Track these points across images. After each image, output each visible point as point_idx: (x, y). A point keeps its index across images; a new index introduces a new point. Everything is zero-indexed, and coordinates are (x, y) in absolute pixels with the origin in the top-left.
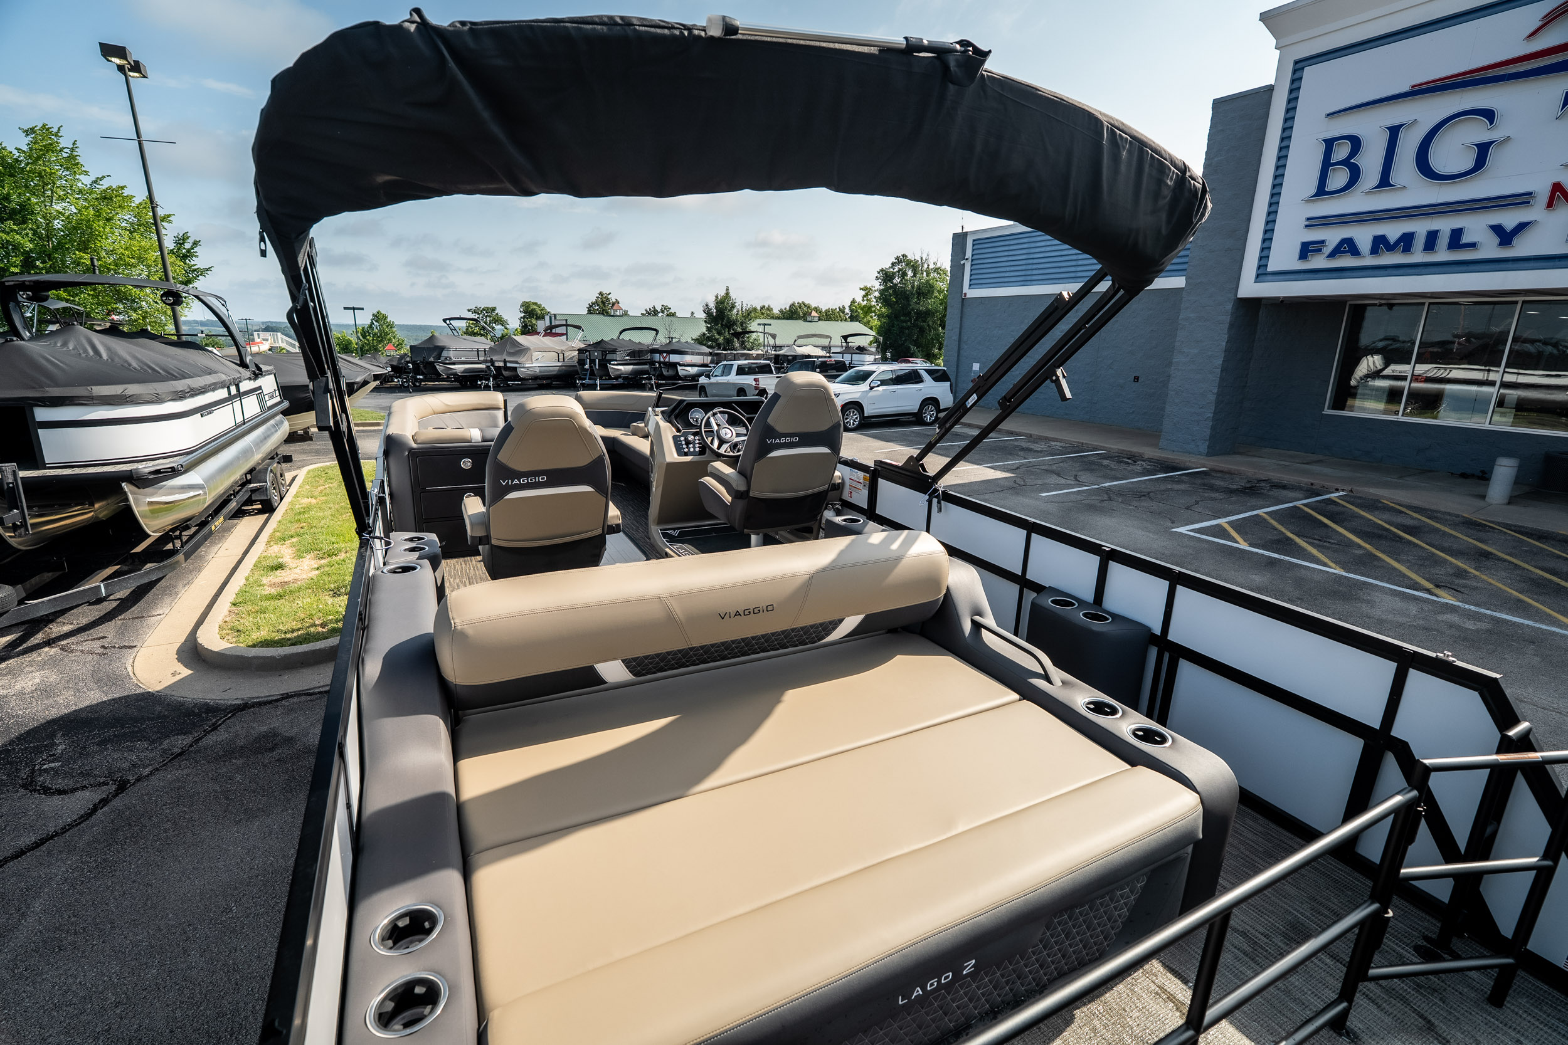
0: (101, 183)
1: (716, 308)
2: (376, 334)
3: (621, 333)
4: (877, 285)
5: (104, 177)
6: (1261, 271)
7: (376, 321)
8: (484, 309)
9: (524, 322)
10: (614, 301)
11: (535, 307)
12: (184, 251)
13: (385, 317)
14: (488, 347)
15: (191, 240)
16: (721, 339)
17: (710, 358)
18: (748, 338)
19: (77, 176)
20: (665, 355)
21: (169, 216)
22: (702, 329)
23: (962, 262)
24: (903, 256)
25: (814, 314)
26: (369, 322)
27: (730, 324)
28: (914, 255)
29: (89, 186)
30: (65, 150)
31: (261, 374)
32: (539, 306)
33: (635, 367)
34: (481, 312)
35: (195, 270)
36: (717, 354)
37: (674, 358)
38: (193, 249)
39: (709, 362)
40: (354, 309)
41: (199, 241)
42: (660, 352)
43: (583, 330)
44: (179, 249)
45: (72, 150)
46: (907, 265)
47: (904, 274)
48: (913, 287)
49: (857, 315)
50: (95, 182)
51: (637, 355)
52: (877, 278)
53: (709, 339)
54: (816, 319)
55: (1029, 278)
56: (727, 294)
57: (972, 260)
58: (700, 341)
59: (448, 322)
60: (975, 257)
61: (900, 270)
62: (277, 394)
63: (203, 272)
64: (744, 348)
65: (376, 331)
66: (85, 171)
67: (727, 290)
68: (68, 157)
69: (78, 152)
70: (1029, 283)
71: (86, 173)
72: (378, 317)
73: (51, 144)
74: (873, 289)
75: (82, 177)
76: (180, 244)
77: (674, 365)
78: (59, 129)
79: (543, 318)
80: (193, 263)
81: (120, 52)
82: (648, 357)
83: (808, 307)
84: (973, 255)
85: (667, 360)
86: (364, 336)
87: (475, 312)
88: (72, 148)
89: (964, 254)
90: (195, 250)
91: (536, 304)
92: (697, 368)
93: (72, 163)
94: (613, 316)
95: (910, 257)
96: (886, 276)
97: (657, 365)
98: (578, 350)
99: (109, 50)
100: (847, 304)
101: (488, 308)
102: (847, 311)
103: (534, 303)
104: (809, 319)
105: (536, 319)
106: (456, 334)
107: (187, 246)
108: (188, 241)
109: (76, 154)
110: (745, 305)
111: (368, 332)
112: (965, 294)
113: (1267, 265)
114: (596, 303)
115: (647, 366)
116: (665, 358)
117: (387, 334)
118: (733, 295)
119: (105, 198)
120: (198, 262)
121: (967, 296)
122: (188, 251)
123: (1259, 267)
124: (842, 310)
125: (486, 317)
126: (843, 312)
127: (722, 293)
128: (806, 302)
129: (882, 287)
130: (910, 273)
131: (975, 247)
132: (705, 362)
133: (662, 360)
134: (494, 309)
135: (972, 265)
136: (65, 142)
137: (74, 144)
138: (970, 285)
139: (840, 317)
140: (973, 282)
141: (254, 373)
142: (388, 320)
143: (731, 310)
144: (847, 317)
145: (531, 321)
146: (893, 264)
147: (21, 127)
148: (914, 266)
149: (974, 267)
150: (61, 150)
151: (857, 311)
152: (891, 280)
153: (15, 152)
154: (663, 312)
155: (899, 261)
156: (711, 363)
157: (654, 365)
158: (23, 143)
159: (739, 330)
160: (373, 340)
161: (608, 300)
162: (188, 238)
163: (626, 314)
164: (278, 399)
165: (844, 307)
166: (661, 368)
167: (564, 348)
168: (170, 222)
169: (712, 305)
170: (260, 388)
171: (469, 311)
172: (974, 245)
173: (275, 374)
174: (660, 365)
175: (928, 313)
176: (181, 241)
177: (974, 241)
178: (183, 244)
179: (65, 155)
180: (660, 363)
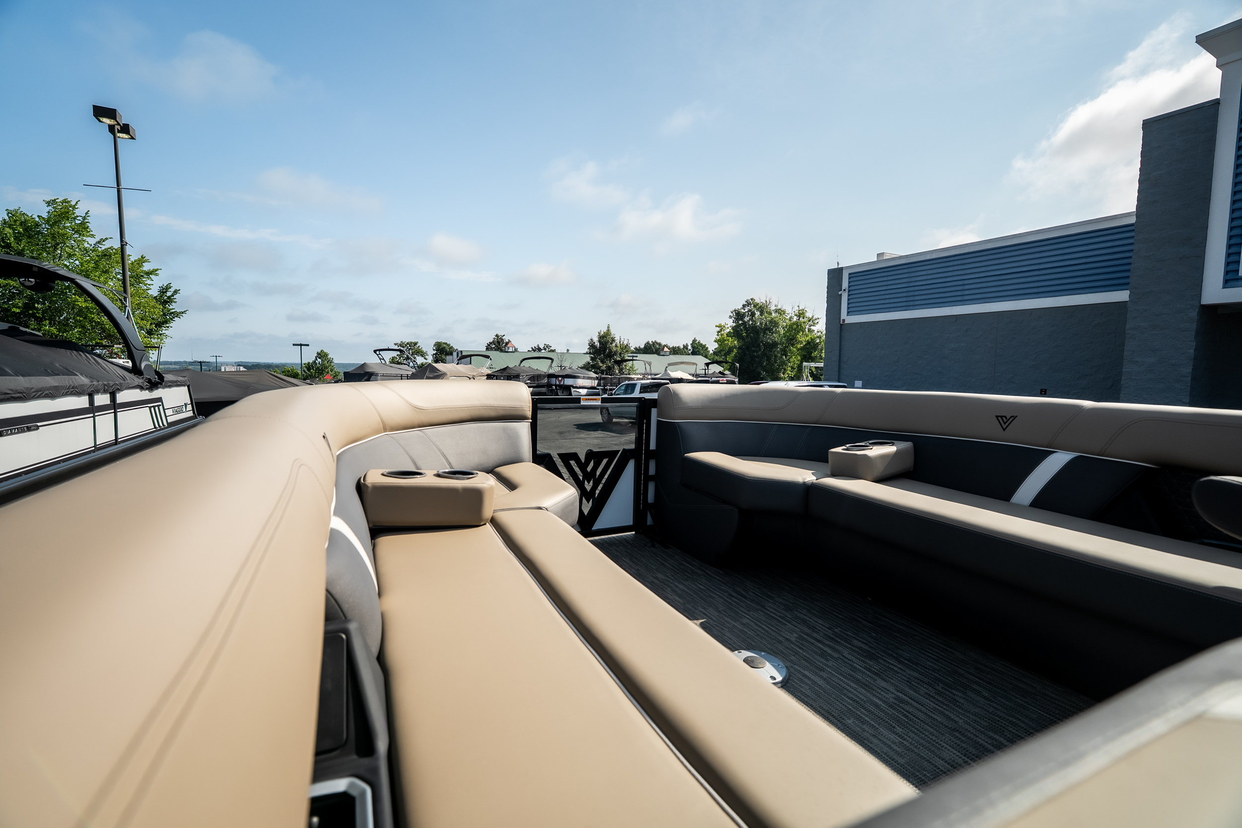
0: (103, 243)
1: (599, 341)
2: (318, 368)
3: (521, 362)
4: (730, 323)
5: (106, 239)
6: (1230, 276)
7: (319, 358)
8: (408, 343)
9: (436, 357)
10: (507, 341)
11: (445, 346)
12: (166, 298)
13: (326, 355)
14: (411, 373)
15: (172, 290)
16: (604, 367)
17: (596, 382)
18: (625, 366)
19: (85, 238)
20: (560, 379)
21: (157, 270)
22: (587, 359)
23: (840, 293)
24: (752, 299)
25: (666, 349)
26: (314, 359)
27: (610, 355)
28: (760, 299)
29: (93, 246)
30: (78, 218)
31: (161, 384)
32: (448, 345)
33: (535, 389)
34: (406, 345)
35: (173, 313)
36: (604, 378)
37: (568, 382)
38: (173, 296)
39: (596, 385)
40: (301, 345)
41: (179, 290)
42: (556, 376)
43: (491, 359)
44: (161, 297)
45: (84, 218)
46: (755, 306)
47: (753, 314)
48: (761, 324)
49: (698, 351)
50: (99, 242)
51: (536, 379)
52: (730, 317)
53: (593, 367)
54: (668, 353)
55: (911, 303)
56: (608, 330)
57: (849, 291)
58: (587, 367)
59: (378, 352)
60: (851, 288)
61: (749, 311)
62: (189, 407)
63: (177, 315)
64: (623, 374)
65: (318, 365)
66: (92, 235)
67: (608, 327)
68: (80, 224)
69: (89, 219)
70: (911, 308)
71: (93, 236)
72: (322, 355)
73: (68, 213)
74: (726, 326)
75: (88, 239)
76: (163, 292)
77: (568, 388)
78: (77, 203)
79: (451, 354)
80: (171, 307)
81: (111, 113)
82: (545, 381)
83: (660, 344)
84: (849, 287)
85: (562, 383)
86: (309, 369)
87: (401, 345)
88: (84, 217)
89: (841, 286)
90: (175, 297)
91: (446, 343)
92: (586, 390)
93: (83, 228)
94: (507, 352)
95: (757, 301)
96: (738, 316)
97: (554, 387)
98: (487, 375)
99: (100, 112)
100: (690, 343)
101: (411, 343)
102: (690, 347)
103: (444, 343)
104: (661, 353)
105: (445, 355)
106: (383, 362)
107: (169, 294)
108: (170, 290)
109: (87, 221)
110: (622, 340)
111: (312, 366)
112: (844, 320)
113: (1238, 270)
114: (493, 343)
115: (545, 389)
116: (560, 381)
117: (326, 368)
118: (613, 331)
119: (105, 255)
120: (175, 307)
121: (846, 323)
122: (169, 298)
123: (1227, 273)
124: (686, 347)
125: (409, 349)
126: (687, 349)
127: (605, 330)
128: (658, 341)
129: (734, 324)
130: (758, 313)
131: (851, 280)
132: (593, 385)
133: (558, 383)
134: (416, 344)
135: (849, 295)
136: (80, 212)
137: (87, 213)
138: (848, 312)
139: (685, 352)
140: (850, 310)
141: (149, 381)
142: (329, 357)
143: (611, 343)
144: (690, 352)
145: (441, 357)
146: (744, 306)
147: (45, 200)
148: (762, 309)
149: (851, 297)
150: (75, 218)
151: (697, 348)
152: (742, 319)
153: (37, 219)
154: (545, 349)
155: (748, 304)
156: (598, 385)
157: (552, 387)
158: (44, 211)
159: (618, 359)
160: (316, 372)
161: (502, 340)
162: (170, 288)
163: (516, 350)
164: (190, 414)
165: (687, 345)
166: (557, 389)
167: (474, 374)
168: (157, 275)
169: (596, 339)
170: (159, 400)
171: (395, 344)
172: (850, 278)
173: (188, 387)
174: (556, 388)
175: (775, 344)
176: (164, 290)
177: (850, 274)
178: (166, 292)
179: (77, 222)
180: (556, 385)
